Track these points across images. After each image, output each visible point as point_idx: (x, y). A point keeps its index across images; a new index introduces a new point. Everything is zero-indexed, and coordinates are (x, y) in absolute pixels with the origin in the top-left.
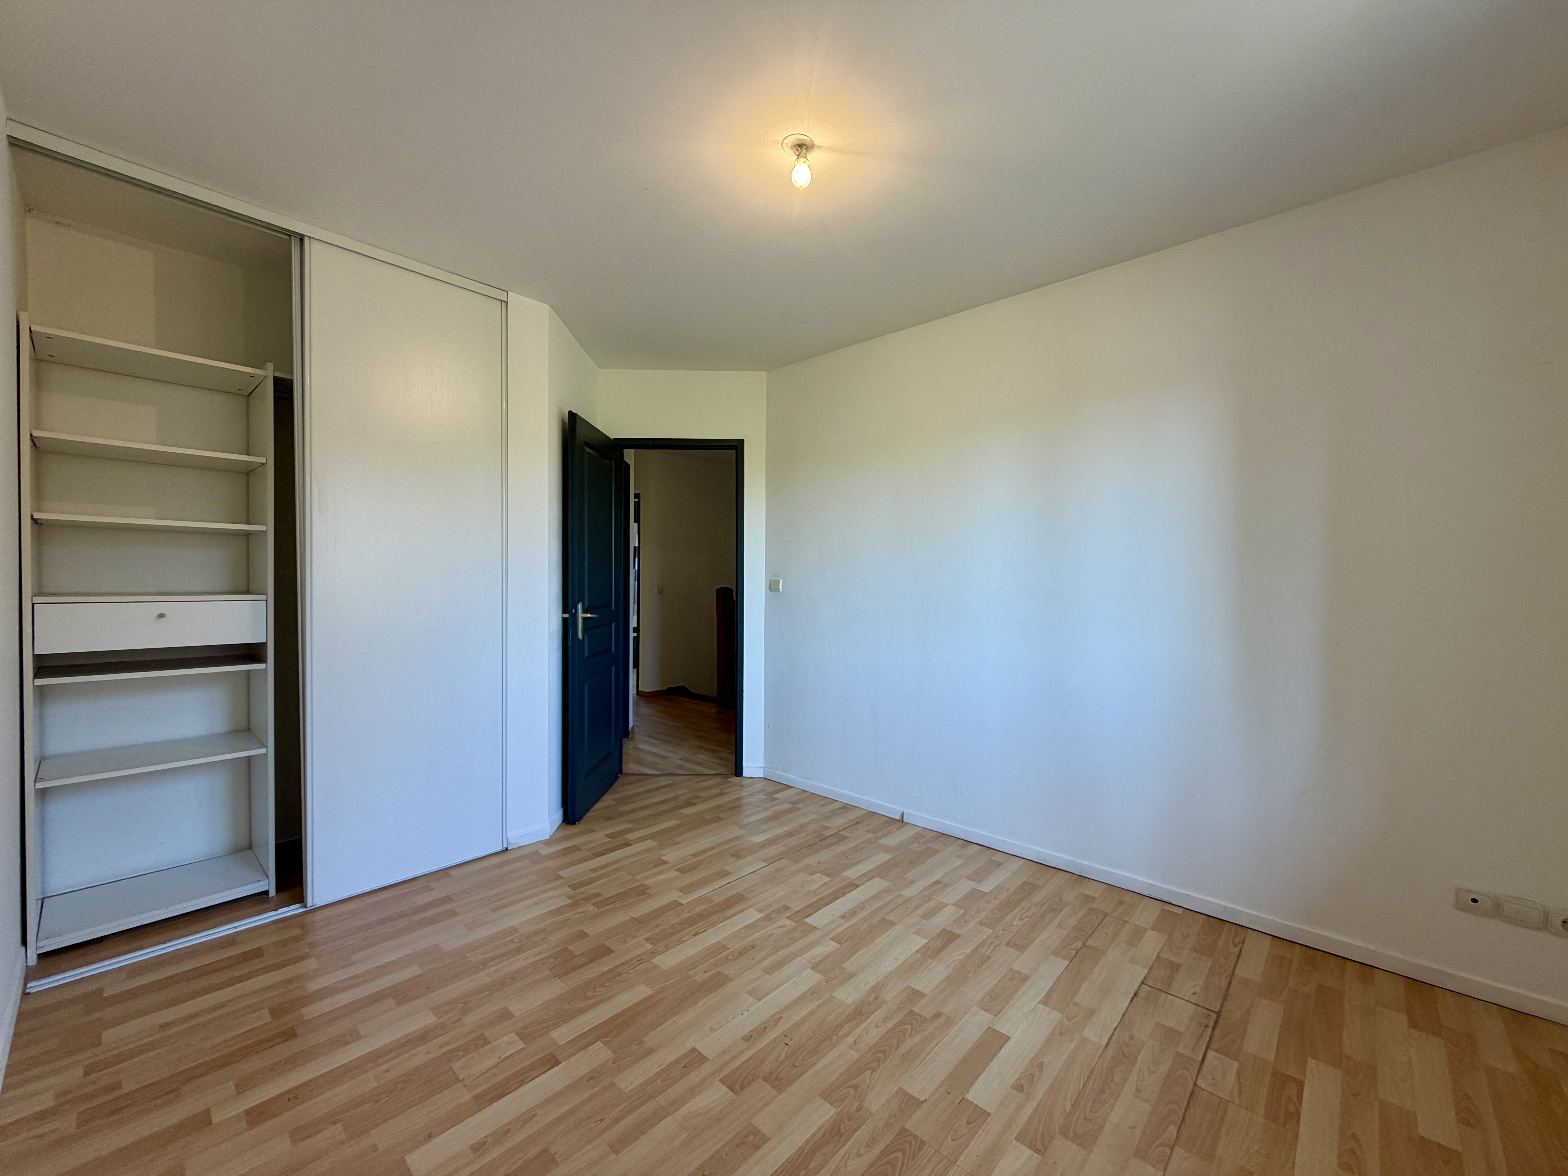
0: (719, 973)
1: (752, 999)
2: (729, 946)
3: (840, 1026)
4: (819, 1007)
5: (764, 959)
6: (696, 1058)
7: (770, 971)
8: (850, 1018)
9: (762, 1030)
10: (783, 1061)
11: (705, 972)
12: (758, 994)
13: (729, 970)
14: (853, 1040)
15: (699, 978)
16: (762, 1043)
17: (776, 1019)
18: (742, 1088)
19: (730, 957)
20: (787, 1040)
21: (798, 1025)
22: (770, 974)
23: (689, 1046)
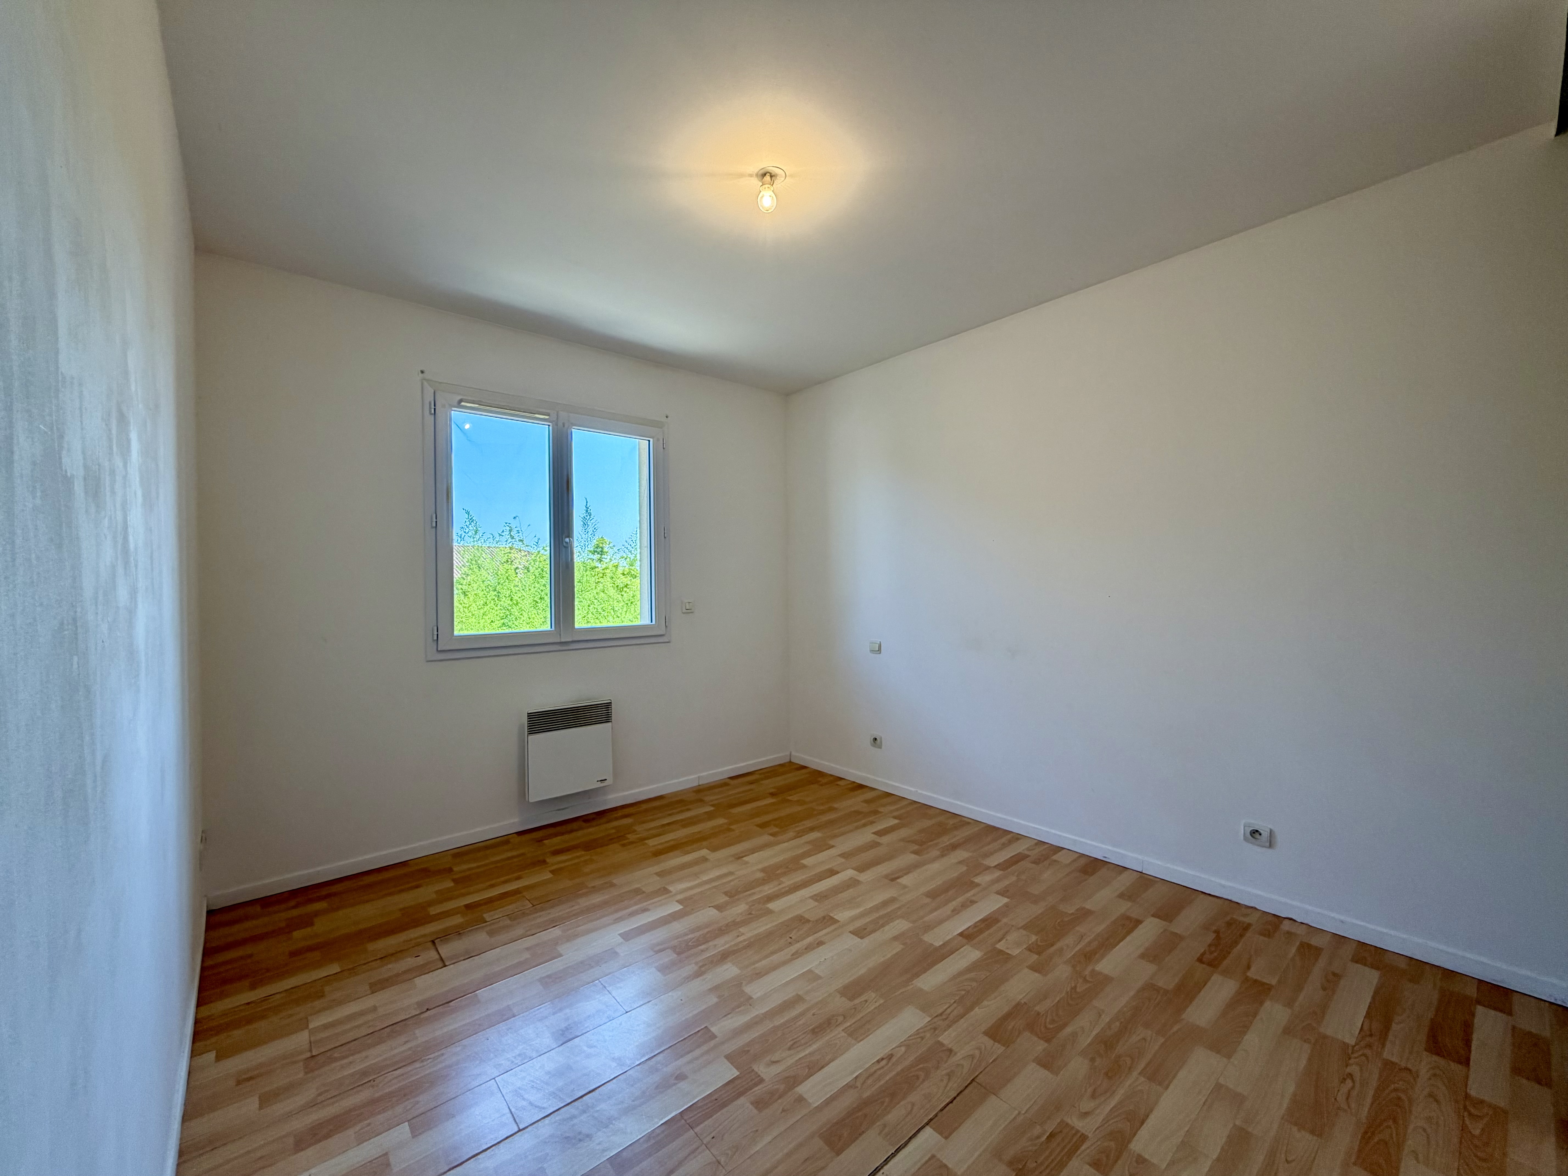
0: (852, 999)
1: (817, 971)
2: (843, 1034)
3: (745, 948)
4: (757, 962)
5: (802, 1014)
6: (860, 933)
7: (798, 999)
8: (734, 952)
9: (809, 948)
10: (795, 928)
11: (866, 1001)
12: (810, 976)
13: (840, 1004)
14: (739, 938)
15: (871, 995)
16: (810, 939)
17: (796, 955)
18: (824, 918)
19: (841, 1019)
20: (790, 940)
21: (781, 950)
22: (798, 995)
23: (866, 940)
